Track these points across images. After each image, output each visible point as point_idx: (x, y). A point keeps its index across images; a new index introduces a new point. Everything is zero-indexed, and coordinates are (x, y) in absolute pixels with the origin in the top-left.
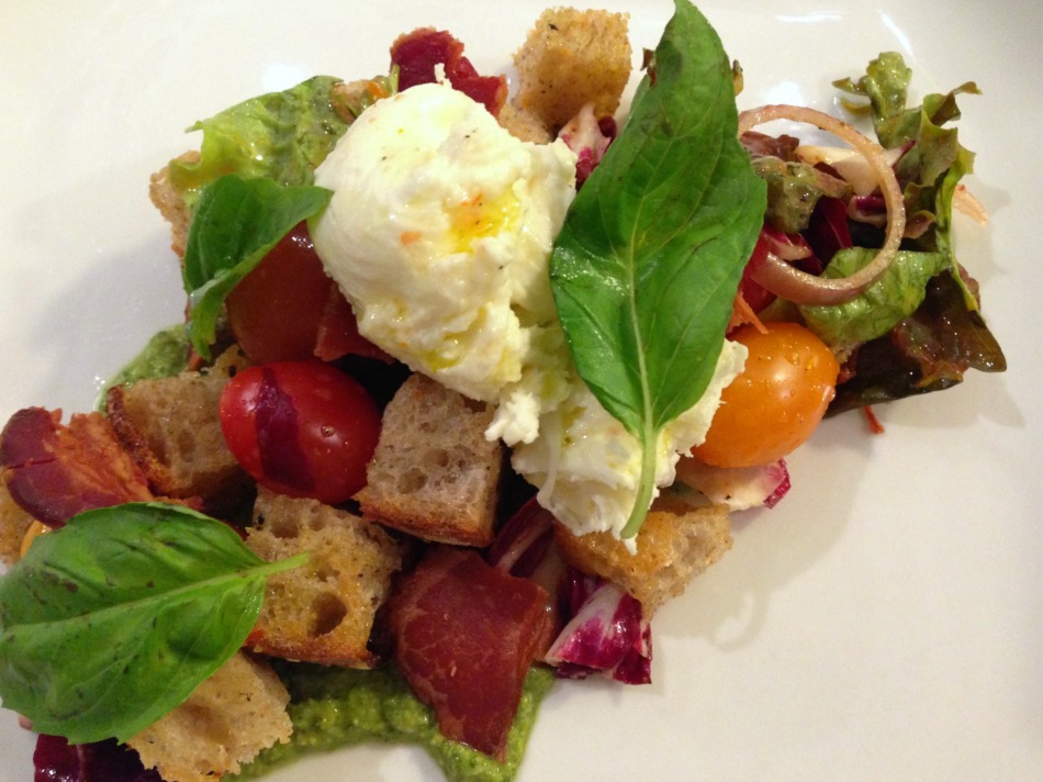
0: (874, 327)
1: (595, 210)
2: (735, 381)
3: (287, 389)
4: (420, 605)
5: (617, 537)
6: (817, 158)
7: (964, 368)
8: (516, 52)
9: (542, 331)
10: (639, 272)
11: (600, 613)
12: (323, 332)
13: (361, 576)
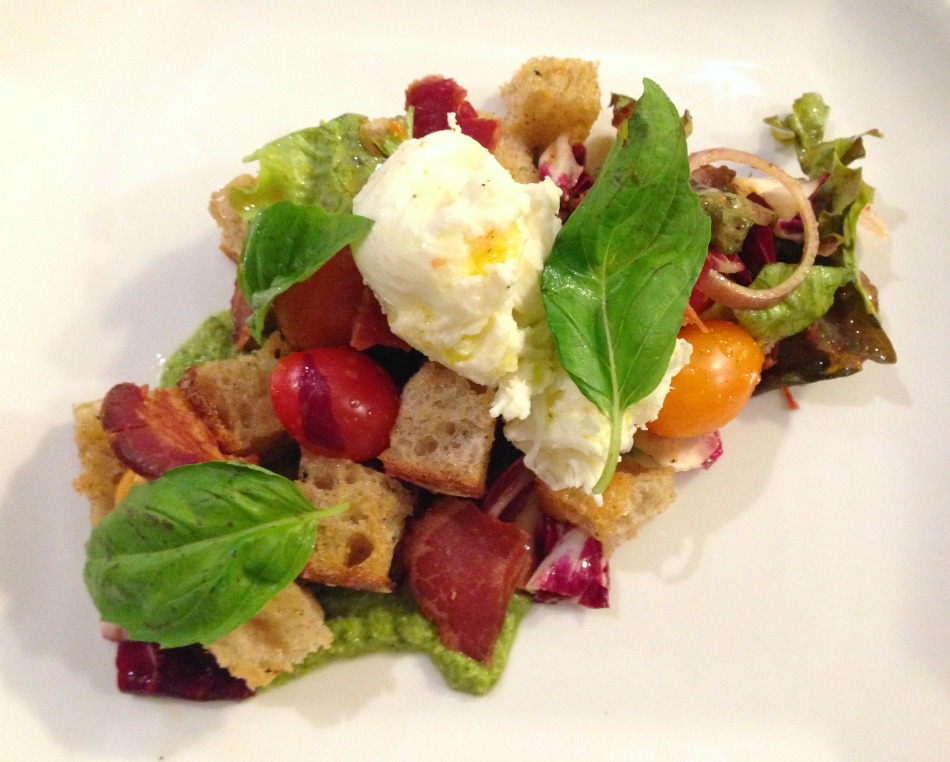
0: (792, 325)
1: (578, 237)
2: (682, 370)
3: (322, 371)
4: (428, 543)
5: (588, 491)
6: (750, 188)
7: (863, 359)
8: (503, 85)
9: (533, 331)
10: (610, 286)
11: (570, 552)
12: (358, 326)
13: (384, 519)
